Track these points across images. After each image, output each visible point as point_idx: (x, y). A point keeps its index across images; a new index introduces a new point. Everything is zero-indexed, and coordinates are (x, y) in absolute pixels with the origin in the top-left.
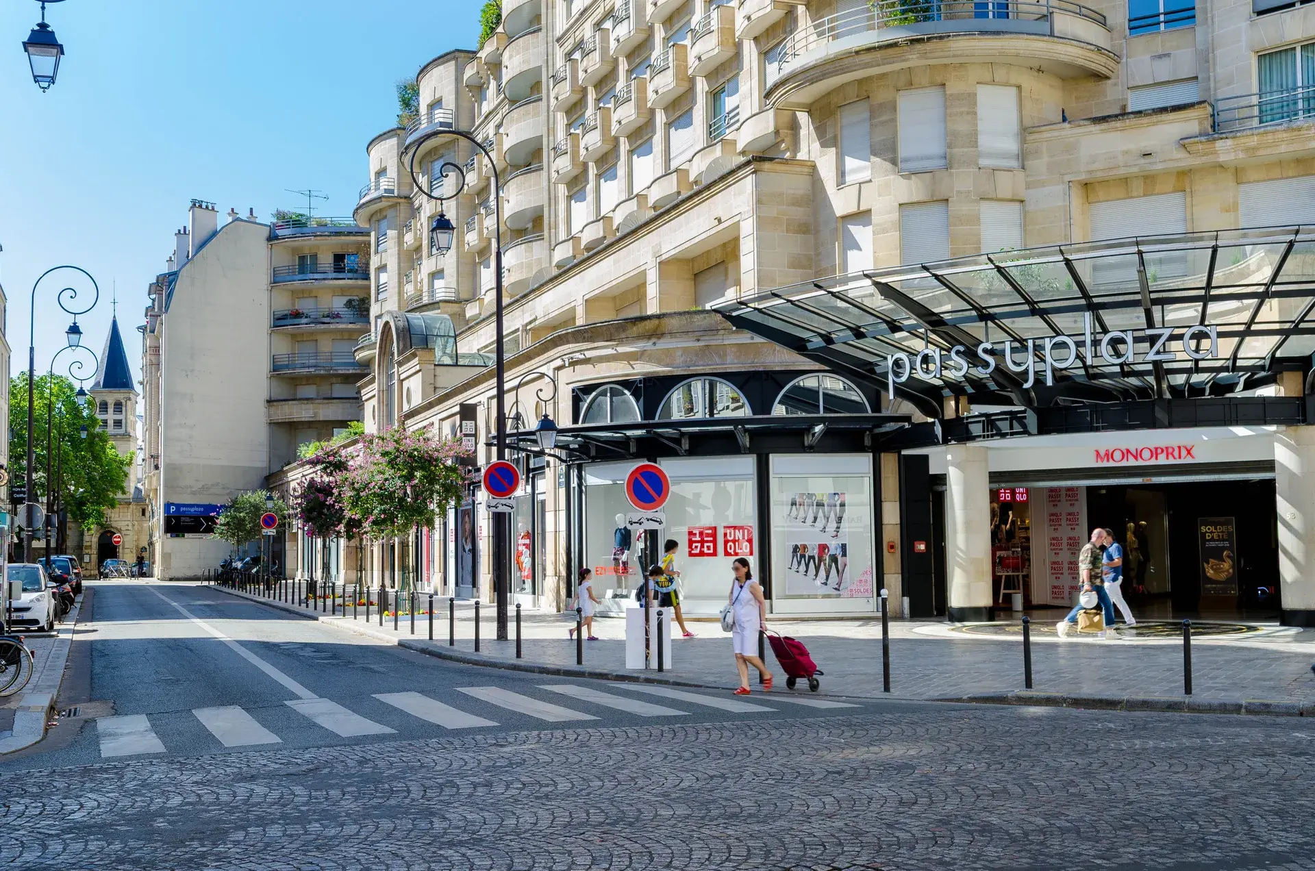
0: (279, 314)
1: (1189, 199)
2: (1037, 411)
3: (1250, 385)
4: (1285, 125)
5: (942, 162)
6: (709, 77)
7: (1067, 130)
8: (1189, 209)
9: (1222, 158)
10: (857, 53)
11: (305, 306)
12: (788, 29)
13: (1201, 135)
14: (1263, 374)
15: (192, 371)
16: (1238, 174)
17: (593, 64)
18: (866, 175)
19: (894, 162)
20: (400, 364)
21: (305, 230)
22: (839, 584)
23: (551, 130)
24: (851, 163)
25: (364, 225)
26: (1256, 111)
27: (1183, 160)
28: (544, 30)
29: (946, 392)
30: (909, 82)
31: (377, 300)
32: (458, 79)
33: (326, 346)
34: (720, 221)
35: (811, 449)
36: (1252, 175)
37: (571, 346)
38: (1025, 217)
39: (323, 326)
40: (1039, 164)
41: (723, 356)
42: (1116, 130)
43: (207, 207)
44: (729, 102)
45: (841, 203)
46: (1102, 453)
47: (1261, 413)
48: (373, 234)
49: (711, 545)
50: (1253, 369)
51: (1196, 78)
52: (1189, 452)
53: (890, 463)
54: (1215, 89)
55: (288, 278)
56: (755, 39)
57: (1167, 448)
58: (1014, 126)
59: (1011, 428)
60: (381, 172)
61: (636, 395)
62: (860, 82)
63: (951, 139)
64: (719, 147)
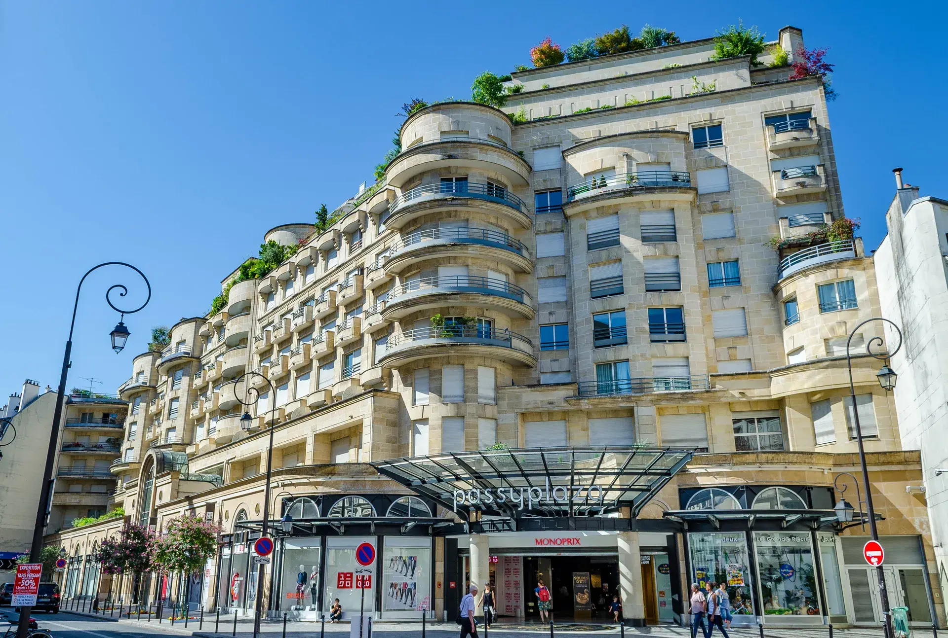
0: (66, 444)
1: (567, 424)
2: (516, 520)
3: (606, 512)
4: (609, 396)
5: (461, 399)
6: (345, 348)
7: (516, 390)
8: (568, 428)
9: (583, 408)
10: (427, 347)
11: (82, 440)
12: (389, 332)
13: (574, 396)
14: (613, 507)
15: (10, 474)
16: (589, 414)
17: (281, 334)
18: (427, 402)
19: (440, 396)
20: (157, 478)
21: (89, 400)
22: (412, 604)
23: (250, 362)
24: (419, 395)
25: (125, 399)
26: (596, 388)
27: (566, 406)
28: (251, 314)
29: (472, 508)
30: (448, 362)
31: (128, 440)
32: (196, 331)
33: (91, 463)
34: (352, 417)
35: (405, 534)
36: (594, 416)
37: (283, 476)
38: (497, 426)
39: (91, 452)
40: (504, 403)
41: (364, 486)
42: (538, 391)
43: (34, 384)
44: (355, 360)
45: (414, 414)
46: (539, 541)
47: (613, 525)
48: (131, 405)
49: (350, 582)
50: (608, 505)
51: (570, 371)
52: (578, 542)
53: (440, 541)
54: (579, 377)
55: (75, 425)
56: (371, 334)
57: (568, 539)
58: (493, 385)
59: (503, 528)
60: (140, 373)
61: (318, 503)
62: (425, 360)
63: (466, 389)
64: (350, 381)
